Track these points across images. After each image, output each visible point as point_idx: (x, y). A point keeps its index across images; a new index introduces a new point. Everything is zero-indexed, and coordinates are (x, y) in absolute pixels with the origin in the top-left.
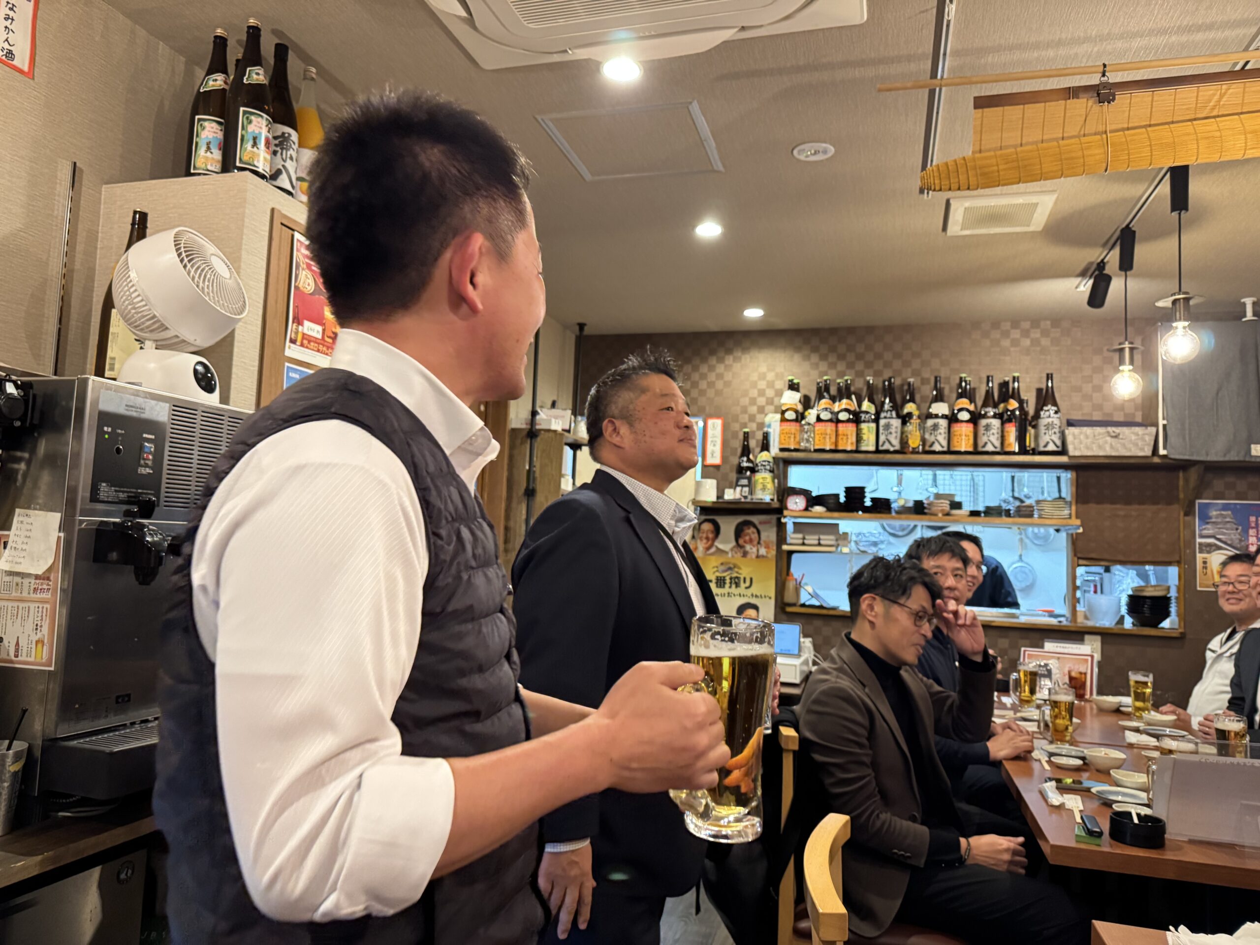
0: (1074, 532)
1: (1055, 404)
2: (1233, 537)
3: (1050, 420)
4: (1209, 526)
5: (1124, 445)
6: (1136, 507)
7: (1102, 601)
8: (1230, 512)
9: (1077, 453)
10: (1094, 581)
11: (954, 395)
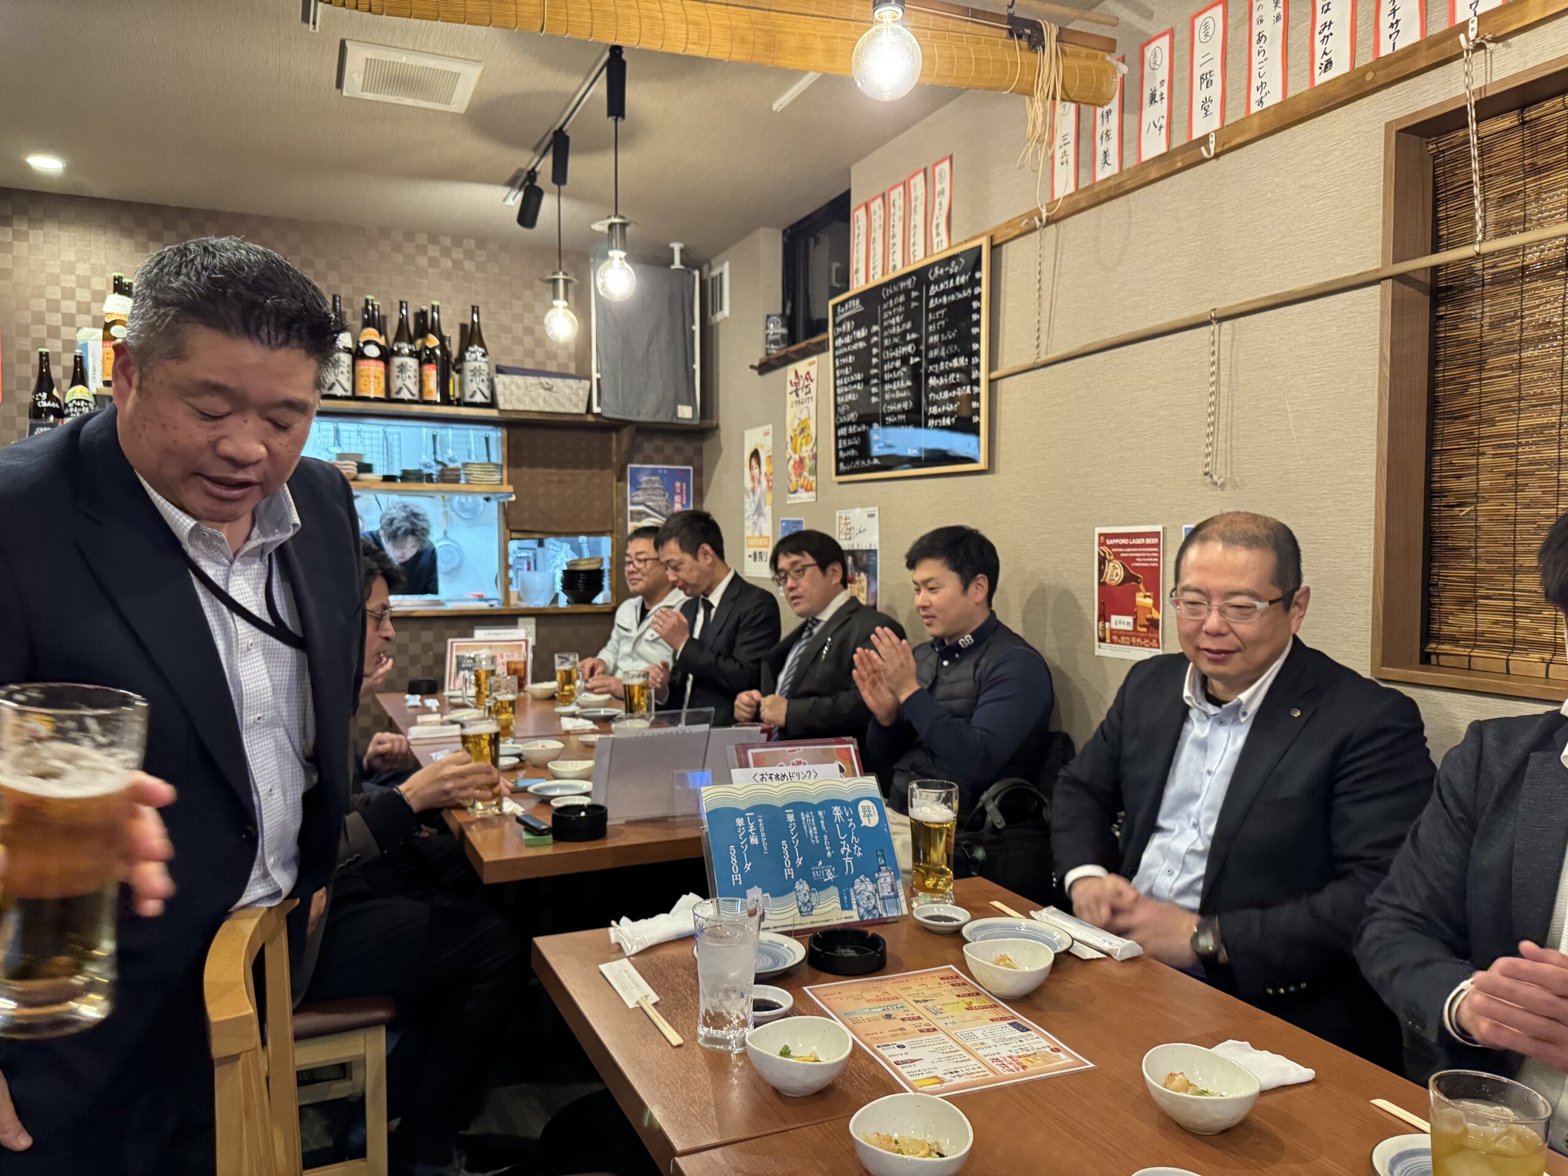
0: (505, 500)
1: (482, 344)
2: (660, 503)
3: (477, 364)
4: (640, 493)
5: (557, 399)
6: (570, 471)
7: (537, 579)
8: (658, 478)
9: (508, 407)
10: (527, 557)
11: (359, 323)
